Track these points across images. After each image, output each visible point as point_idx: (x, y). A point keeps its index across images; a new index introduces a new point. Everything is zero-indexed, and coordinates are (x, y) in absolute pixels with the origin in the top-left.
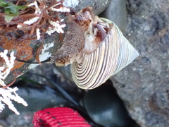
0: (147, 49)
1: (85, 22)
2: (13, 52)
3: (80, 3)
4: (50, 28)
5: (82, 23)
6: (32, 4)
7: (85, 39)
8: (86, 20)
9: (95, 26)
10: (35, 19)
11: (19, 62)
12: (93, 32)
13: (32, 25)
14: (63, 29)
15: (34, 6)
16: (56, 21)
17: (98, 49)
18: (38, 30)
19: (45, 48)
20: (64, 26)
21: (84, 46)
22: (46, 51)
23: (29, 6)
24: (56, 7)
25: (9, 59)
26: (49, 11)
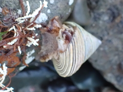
0: (108, 34)
1: (55, 31)
2: (4, 64)
3: (48, 18)
4: (28, 42)
5: (53, 32)
6: (11, 29)
7: (57, 42)
8: (55, 29)
9: (64, 33)
10: (15, 40)
11: (11, 69)
12: (63, 37)
13: (13, 45)
14: (37, 42)
15: (13, 30)
16: (31, 37)
17: (68, 49)
18: (19, 47)
19: (28, 55)
20: (38, 40)
21: (58, 47)
22: (29, 57)
23: (10, 30)
24: (30, 27)
25: (3, 69)
26: (25, 30)
